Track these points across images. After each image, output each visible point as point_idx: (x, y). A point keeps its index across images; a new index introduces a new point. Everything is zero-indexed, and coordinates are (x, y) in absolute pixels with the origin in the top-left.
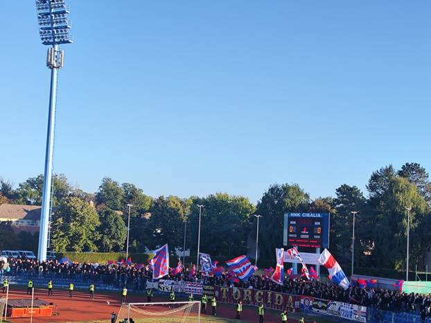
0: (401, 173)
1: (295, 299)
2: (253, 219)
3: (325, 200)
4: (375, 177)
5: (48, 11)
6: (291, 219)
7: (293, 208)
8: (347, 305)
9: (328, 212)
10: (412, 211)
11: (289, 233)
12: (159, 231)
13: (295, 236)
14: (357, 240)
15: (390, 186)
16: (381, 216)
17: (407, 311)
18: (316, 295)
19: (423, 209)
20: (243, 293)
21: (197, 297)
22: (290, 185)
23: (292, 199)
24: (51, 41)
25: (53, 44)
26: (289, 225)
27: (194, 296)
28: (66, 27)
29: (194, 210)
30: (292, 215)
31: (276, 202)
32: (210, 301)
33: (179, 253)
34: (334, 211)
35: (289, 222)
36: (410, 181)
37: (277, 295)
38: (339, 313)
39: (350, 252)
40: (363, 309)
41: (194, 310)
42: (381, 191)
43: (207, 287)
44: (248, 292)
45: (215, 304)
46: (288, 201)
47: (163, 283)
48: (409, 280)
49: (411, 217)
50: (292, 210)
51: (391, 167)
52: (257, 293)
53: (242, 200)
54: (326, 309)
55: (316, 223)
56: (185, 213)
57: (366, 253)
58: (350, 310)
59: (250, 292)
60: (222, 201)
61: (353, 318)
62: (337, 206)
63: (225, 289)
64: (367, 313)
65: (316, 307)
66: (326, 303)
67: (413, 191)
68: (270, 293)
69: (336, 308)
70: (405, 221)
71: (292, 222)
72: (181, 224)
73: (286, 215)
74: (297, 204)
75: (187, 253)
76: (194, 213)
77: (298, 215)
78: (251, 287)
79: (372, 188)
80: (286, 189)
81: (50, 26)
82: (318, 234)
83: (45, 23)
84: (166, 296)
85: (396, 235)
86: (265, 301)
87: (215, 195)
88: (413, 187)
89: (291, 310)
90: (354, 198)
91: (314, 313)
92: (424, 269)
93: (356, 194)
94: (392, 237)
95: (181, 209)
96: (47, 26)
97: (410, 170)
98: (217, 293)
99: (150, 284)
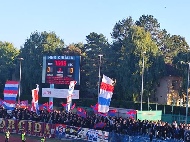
0: (138, 23)
1: (51, 127)
2: (16, 61)
3: (77, 46)
4: (118, 27)
6: (48, 61)
7: (50, 52)
8: (93, 131)
9: (79, 55)
10: (146, 54)
11: (47, 73)
13: (52, 75)
15: (130, 33)
16: (122, 58)
17: (141, 135)
18: (68, 124)
19: (155, 53)
20: (7, 123)
22: (48, 32)
23: (50, 45)
26: (47, 66)
30: (50, 57)
31: (36, 47)
35: (47, 64)
36: (146, 30)
37: (36, 124)
38: (87, 138)
40: (106, 133)
42: (122, 38)
44: (12, 122)
46: (46, 46)
48: (142, 110)
49: (145, 59)
50: (50, 53)
51: (130, 18)
52: (20, 123)
53: (7, 45)
54: (76, 134)
55: (69, 65)
58: (96, 135)
59: (14, 122)
61: (98, 141)
62: (87, 50)
64: (109, 137)
65: (68, 133)
66: (76, 129)
67: (148, 39)
68: (30, 123)
69: (84, 133)
70: (140, 62)
71: (49, 64)
73: (44, 58)
74: (54, 48)
77: (55, 58)
78: (14, 118)
79: (115, 35)
80: (45, 36)
82: (71, 74)
85: (134, 74)
86: (27, 129)
88: (148, 34)
89: (48, 136)
90: (100, 44)
91: (66, 138)
92: (155, 101)
93: (102, 40)
94: (130, 76)
97: (146, 20)
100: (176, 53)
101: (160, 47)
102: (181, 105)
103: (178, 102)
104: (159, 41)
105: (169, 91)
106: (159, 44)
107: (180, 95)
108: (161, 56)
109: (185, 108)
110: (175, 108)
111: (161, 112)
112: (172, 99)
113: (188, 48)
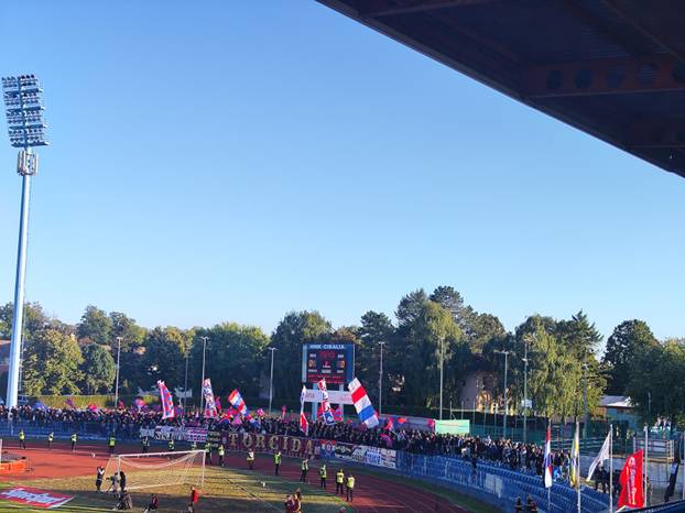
0: (433, 298)
1: (314, 444)
2: (266, 352)
3: (349, 329)
4: (405, 303)
5: (19, 107)
6: (310, 351)
7: (312, 338)
8: (374, 449)
9: (353, 342)
10: (446, 340)
11: (308, 368)
12: (155, 369)
13: (316, 371)
14: (385, 375)
15: (422, 312)
16: (411, 347)
17: (441, 454)
18: (338, 439)
19: (458, 339)
20: (255, 439)
21: (201, 446)
22: (310, 312)
23: (312, 329)
24: (23, 142)
25: (26, 146)
26: (309, 358)
27: (198, 443)
28: (41, 126)
29: (198, 343)
30: (312, 347)
31: (293, 332)
32: (216, 450)
33: (179, 394)
34: (360, 342)
35: (308, 355)
36: (444, 307)
37: (295, 440)
38: (366, 459)
39: (378, 388)
40: (393, 453)
41: (197, 461)
42: (411, 319)
43: (212, 433)
44: (261, 438)
45: (222, 453)
46: (306, 330)
47: (159, 430)
48: (443, 419)
49: (444, 347)
50: (312, 341)
51: (422, 291)
52: (272, 439)
53: (254, 330)
54: (350, 454)
55: (339, 356)
56: (186, 347)
57: (395, 389)
58: (378, 455)
59: (263, 438)
60: (232, 333)
61: (381, 464)
62: (363, 336)
63: (233, 435)
64: (397, 457)
65: (339, 452)
66: (350, 447)
67: (447, 320)
68: (286, 439)
69: (362, 453)
70: (438, 351)
71: (312, 355)
72: (183, 361)
73: (305, 348)
74: (318, 334)
75: (189, 394)
76: (197, 346)
77: (319, 347)
78: (264, 432)
79: (401, 315)
80: (305, 317)
81: (21, 124)
82: (341, 369)
83: (15, 122)
84: (164, 445)
85: (428, 368)
86: (280, 449)
87: (221, 324)
88: (447, 312)
90: (381, 327)
91: (337, 459)
92: (459, 407)
93: (384, 321)
94: (424, 370)
95: (182, 341)
96: (17, 125)
97: (443, 294)
98: (224, 440)
99: (144, 432)
100: (486, 339)
101: (464, 331)
102: (497, 412)
103: (492, 407)
104: (463, 322)
105: (479, 392)
106: (463, 327)
107: (495, 397)
108: (466, 344)
109: (502, 416)
110: (489, 415)
111: (468, 421)
112: (483, 404)
113: (503, 330)
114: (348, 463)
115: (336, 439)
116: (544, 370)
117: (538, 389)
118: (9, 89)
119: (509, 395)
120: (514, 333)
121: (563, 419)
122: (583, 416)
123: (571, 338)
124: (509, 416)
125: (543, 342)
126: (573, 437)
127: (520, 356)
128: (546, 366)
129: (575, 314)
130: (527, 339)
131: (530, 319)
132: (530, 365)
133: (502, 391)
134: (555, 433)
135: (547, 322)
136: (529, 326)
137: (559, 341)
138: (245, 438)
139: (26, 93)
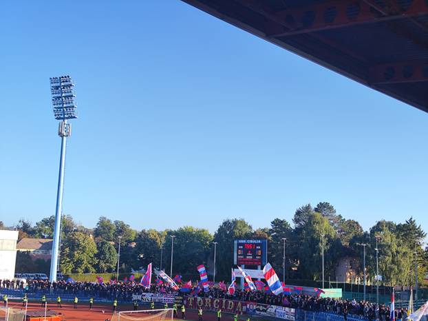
0: (316, 210)
1: (242, 305)
2: (211, 245)
3: (264, 230)
4: (298, 213)
5: (60, 95)
6: (239, 244)
7: (240, 236)
8: (281, 308)
9: (266, 239)
10: (325, 237)
11: (238, 255)
12: (142, 256)
13: (242, 257)
14: (286, 259)
15: (309, 219)
16: (303, 241)
17: (324, 311)
18: (258, 301)
19: (333, 236)
20: (204, 301)
21: (170, 306)
22: (238, 219)
23: (240, 230)
24: (62, 116)
25: (64, 119)
26: (238, 249)
27: (168, 304)
28: (73, 107)
29: (168, 239)
30: (240, 241)
31: (228, 232)
32: (180, 308)
33: (157, 272)
34: (270, 238)
36: (323, 215)
37: (230, 302)
38: (275, 314)
39: (282, 268)
40: (293, 310)
41: (168, 316)
42: (302, 223)
43: (177, 298)
44: (208, 300)
45: (184, 310)
46: (236, 231)
47: (145, 295)
48: (324, 288)
49: (325, 241)
50: (240, 238)
51: (309, 205)
52: (215, 301)
53: (203, 231)
54: (265, 311)
55: (258, 247)
56: (161, 242)
57: (293, 269)
58: (283, 312)
59: (210, 301)
60: (189, 233)
61: (286, 317)
62: (272, 234)
63: (191, 299)
64: (295, 313)
65: (258, 310)
66: (266, 307)
67: (326, 224)
68: (224, 301)
69: (273, 310)
70: (320, 244)
71: (240, 247)
72: (159, 251)
73: (236, 242)
74: (244, 233)
76: (168, 241)
77: (245, 241)
78: (211, 297)
79: (296, 221)
80: (235, 222)
81: (61, 106)
82: (258, 256)
83: (57, 104)
84: (147, 305)
85: (314, 255)
86: (221, 307)
87: (183, 227)
88: (326, 219)
89: (240, 313)
90: (284, 228)
91: (257, 315)
92: (335, 280)
93: (285, 225)
94: (311, 257)
95: (159, 239)
96: (59, 106)
97: (323, 207)
98: (185, 302)
99: (135, 297)
100: (351, 236)
101: (337, 231)
102: (359, 283)
103: (356, 280)
104: (335, 225)
105: (347, 270)
106: (336, 228)
107: (358, 274)
108: (338, 239)
109: (363, 286)
110: (354, 285)
111: (341, 289)
112: (350, 278)
113: (362, 231)
114: (264, 317)
115: (255, 301)
116: (389, 256)
117: (386, 268)
118: (54, 85)
119: (367, 272)
120: (369, 232)
121: (402, 288)
122: (415, 286)
123: (405, 235)
124: (367, 286)
125: (387, 237)
126: (409, 300)
127: (373, 247)
128: (390, 253)
129: (408, 219)
130: (377, 236)
131: (379, 223)
132: (380, 253)
133: (362, 270)
134: (397, 297)
135: (390, 225)
136: (378, 227)
137: (398, 237)
138: (198, 300)
139: (64, 87)
